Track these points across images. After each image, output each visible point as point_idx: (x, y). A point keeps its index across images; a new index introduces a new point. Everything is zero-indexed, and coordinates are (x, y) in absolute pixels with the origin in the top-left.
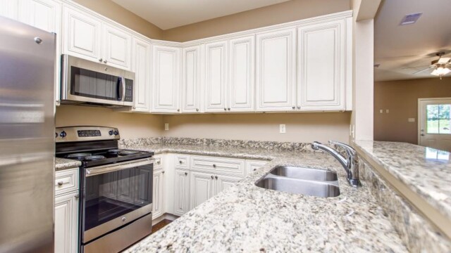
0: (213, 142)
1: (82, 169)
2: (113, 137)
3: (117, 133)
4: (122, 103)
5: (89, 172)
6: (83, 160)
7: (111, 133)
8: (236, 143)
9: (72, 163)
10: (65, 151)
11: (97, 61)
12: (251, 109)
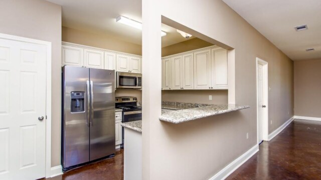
0: (179, 104)
1: (123, 112)
2: (135, 101)
3: (136, 99)
4: (137, 87)
5: (125, 113)
6: (123, 109)
7: (134, 99)
8: (189, 105)
9: (120, 110)
10: (118, 106)
11: (128, 72)
12: (192, 89)
